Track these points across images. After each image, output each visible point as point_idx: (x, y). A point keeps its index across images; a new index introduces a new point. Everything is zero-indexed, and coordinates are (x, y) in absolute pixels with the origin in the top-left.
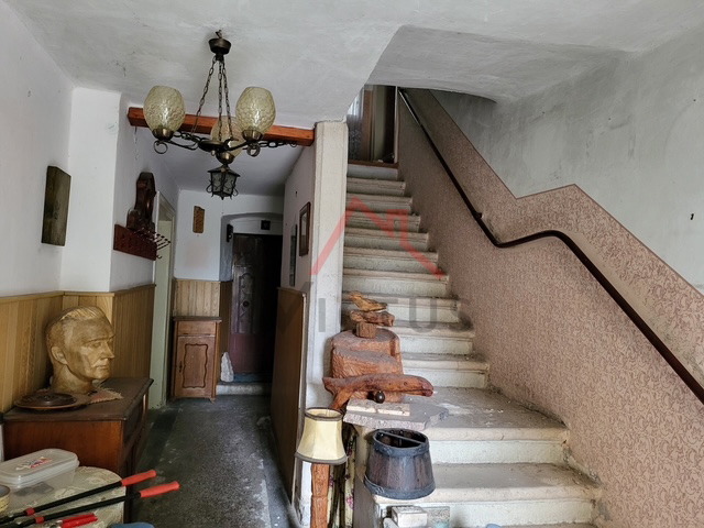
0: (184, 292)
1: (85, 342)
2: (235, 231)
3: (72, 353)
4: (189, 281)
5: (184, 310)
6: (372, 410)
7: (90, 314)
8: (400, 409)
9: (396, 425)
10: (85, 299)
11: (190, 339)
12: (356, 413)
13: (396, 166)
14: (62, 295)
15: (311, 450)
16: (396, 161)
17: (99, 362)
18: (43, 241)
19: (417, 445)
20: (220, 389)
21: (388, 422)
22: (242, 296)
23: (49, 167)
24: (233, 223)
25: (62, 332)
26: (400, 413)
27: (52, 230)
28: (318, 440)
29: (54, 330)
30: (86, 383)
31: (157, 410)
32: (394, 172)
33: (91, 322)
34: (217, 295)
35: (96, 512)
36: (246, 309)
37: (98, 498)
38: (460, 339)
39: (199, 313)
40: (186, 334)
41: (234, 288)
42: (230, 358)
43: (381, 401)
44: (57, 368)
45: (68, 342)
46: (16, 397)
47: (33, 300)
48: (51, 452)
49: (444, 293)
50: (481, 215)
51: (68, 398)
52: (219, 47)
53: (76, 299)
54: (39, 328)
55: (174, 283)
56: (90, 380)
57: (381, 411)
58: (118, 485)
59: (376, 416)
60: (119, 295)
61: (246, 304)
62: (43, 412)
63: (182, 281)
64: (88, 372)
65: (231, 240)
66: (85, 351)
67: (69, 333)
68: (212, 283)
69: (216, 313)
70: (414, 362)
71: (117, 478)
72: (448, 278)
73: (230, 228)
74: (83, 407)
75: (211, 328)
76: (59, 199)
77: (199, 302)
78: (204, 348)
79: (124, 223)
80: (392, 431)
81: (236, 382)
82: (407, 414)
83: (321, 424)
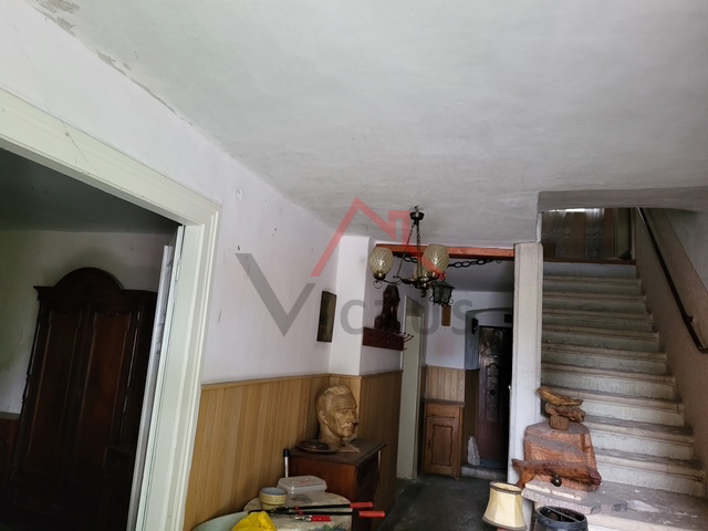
0: (433, 379)
1: (338, 410)
2: (480, 324)
3: (330, 416)
4: (438, 368)
5: (434, 395)
6: (547, 491)
7: (342, 391)
8: (573, 494)
9: (564, 505)
10: (344, 380)
11: (437, 420)
12: (532, 490)
13: (633, 263)
14: (329, 376)
15: (493, 516)
16: (633, 257)
17: (346, 425)
18: (319, 339)
19: (573, 521)
20: (466, 471)
21: (557, 502)
22: (489, 384)
23: (323, 292)
24: (478, 316)
25: (325, 401)
26: (572, 497)
27: (324, 334)
28: (499, 508)
29: (321, 399)
30: (338, 439)
31: (409, 481)
32: (633, 268)
33: (342, 396)
34: (463, 382)
35: (332, 517)
36: (493, 397)
37: (335, 510)
38: (679, 443)
39: (447, 398)
40: (434, 415)
41: (481, 376)
42: (477, 442)
43: (558, 485)
44: (322, 426)
45: (328, 408)
46: (297, 441)
47: (309, 379)
48: (313, 477)
49: (671, 396)
50: (691, 319)
51: (326, 446)
52: (417, 217)
53: (338, 380)
54: (313, 398)
55: (424, 370)
56: (342, 437)
57: (555, 493)
58: (348, 506)
59: (550, 496)
60: (366, 378)
61: (492, 392)
62: (311, 453)
63: (432, 367)
64: (339, 431)
65: (477, 332)
66: (338, 415)
67: (329, 402)
68: (458, 370)
69: (462, 398)
70: (617, 459)
71: (348, 502)
72: (673, 380)
73: (475, 322)
74: (334, 453)
75: (456, 412)
76: (329, 312)
77: (447, 387)
78: (449, 429)
79: (371, 325)
80: (559, 509)
81: (482, 467)
82: (578, 499)
83: (502, 495)
